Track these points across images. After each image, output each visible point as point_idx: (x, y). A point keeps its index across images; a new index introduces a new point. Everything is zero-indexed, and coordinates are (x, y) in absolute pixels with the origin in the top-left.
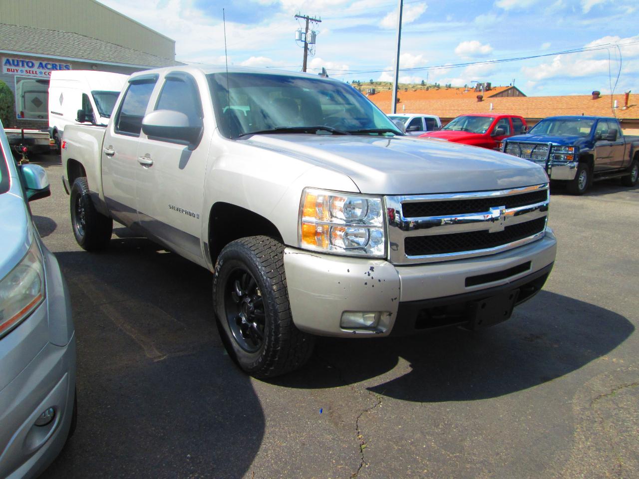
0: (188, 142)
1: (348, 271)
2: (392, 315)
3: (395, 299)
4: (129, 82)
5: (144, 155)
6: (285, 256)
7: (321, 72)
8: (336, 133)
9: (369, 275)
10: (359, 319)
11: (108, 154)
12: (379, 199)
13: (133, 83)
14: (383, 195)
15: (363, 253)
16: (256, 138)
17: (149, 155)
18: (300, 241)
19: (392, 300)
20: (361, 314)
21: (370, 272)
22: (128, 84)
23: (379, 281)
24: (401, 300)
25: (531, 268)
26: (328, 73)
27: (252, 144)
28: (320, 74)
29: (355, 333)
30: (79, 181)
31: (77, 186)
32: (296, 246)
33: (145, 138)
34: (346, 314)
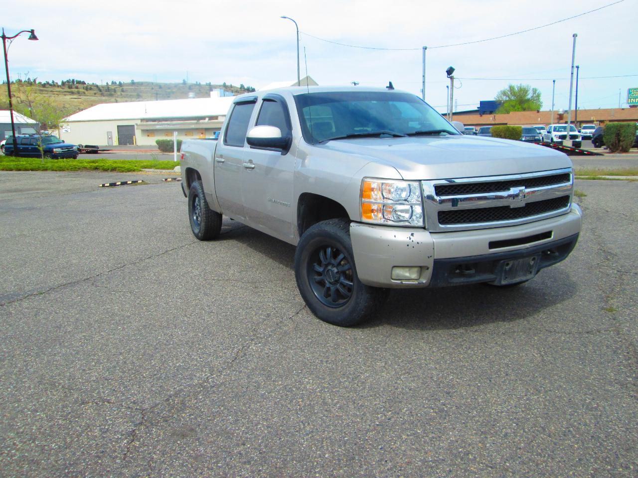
0: (281, 150)
1: (395, 236)
2: (429, 269)
3: (431, 257)
4: (234, 103)
5: (247, 161)
6: (351, 228)
7: (388, 85)
8: (395, 136)
9: (410, 239)
10: (406, 273)
11: (219, 162)
12: (418, 183)
13: (238, 104)
14: (420, 180)
15: (407, 224)
16: (331, 144)
17: (252, 161)
18: (361, 216)
19: (428, 257)
20: (407, 269)
21: (411, 237)
22: (234, 105)
23: (418, 243)
24: (435, 258)
25: (552, 237)
26: (394, 86)
27: (328, 148)
28: (387, 87)
29: (402, 283)
30: (195, 184)
31: (194, 188)
32: (359, 220)
33: (248, 147)
34: (394, 269)
